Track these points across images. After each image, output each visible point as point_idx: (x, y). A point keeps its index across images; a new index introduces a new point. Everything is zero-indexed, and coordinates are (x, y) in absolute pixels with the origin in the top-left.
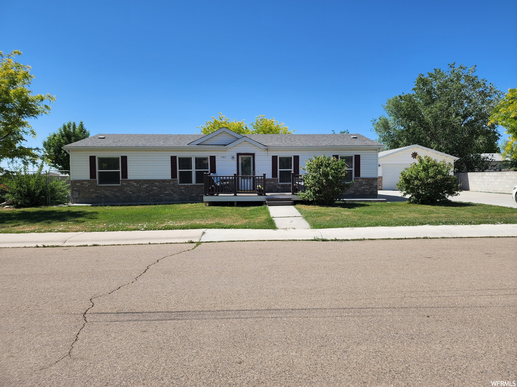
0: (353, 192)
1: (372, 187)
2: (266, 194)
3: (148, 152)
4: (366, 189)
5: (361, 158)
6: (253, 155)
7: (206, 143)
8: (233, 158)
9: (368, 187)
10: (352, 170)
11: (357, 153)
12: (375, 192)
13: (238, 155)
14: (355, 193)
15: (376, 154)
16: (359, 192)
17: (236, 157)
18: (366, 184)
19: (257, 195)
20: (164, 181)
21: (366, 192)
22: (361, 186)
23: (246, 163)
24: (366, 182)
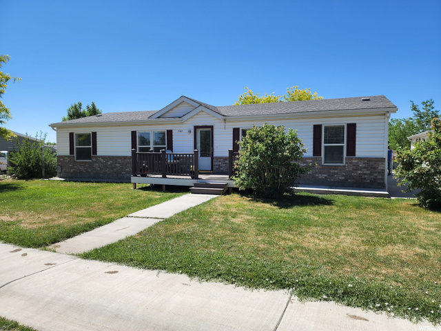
0: (343, 178)
1: (376, 173)
2: (200, 176)
3: (113, 128)
4: (365, 174)
5: (357, 129)
6: (212, 127)
7: (167, 115)
8: (190, 132)
9: (368, 172)
10: (343, 146)
11: (351, 121)
12: (379, 179)
13: (196, 128)
14: (346, 180)
15: (384, 120)
16: (353, 179)
17: (193, 131)
18: (364, 168)
19: (190, 177)
20: (125, 158)
21: (365, 179)
22: (357, 170)
23: (205, 137)
24: (364, 163)
